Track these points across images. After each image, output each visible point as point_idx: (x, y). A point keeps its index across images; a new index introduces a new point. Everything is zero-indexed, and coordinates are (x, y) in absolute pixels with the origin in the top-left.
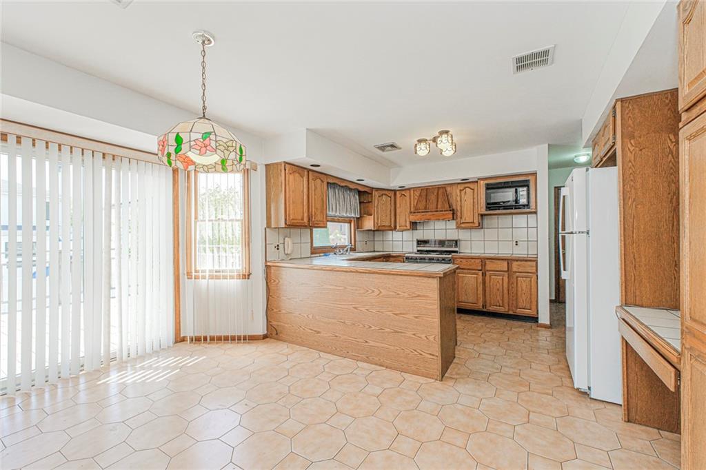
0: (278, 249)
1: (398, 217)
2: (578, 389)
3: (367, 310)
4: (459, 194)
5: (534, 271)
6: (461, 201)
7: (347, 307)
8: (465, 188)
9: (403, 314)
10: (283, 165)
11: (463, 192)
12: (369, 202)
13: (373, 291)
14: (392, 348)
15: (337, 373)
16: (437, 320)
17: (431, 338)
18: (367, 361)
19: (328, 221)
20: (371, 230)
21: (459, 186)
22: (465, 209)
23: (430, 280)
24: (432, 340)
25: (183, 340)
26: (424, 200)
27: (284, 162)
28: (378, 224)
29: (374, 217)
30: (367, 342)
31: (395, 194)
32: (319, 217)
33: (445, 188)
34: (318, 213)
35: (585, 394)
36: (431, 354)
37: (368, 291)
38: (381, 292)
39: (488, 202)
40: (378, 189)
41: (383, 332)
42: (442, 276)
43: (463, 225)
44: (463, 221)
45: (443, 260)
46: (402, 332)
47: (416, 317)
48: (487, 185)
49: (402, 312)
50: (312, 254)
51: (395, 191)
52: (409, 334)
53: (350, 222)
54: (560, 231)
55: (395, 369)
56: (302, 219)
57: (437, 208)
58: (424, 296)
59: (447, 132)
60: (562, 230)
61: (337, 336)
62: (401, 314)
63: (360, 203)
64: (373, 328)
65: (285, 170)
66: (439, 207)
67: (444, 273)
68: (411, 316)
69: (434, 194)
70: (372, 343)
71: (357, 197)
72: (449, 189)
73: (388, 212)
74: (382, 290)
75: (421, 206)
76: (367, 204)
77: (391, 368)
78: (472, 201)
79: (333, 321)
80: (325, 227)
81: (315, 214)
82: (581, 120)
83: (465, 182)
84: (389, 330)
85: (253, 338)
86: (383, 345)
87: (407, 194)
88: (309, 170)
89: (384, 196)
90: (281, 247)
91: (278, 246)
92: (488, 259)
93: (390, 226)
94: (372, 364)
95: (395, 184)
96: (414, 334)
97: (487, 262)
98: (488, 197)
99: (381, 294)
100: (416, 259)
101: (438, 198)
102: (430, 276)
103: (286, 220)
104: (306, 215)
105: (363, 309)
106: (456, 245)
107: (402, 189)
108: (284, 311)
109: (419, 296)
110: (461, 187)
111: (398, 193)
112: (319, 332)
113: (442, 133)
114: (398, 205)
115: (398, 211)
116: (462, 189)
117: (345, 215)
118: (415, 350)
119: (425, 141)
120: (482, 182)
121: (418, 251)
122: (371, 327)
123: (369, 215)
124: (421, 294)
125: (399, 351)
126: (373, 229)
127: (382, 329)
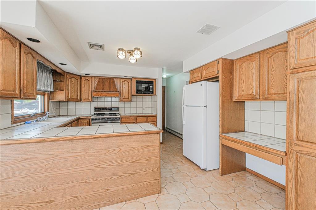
1: (82, 93)
2: (203, 169)
4: (121, 83)
5: (156, 121)
6: (122, 87)
7: (89, 168)
8: (125, 81)
11: (124, 83)
12: (61, 81)
13: (114, 150)
14: (130, 186)
17: (155, 170)
19: (38, 94)
21: (121, 79)
22: (124, 92)
26: (102, 85)
28: (68, 97)
30: (108, 190)
31: (81, 78)
32: (30, 90)
33: (113, 79)
34: (30, 86)
35: (205, 170)
36: (155, 180)
37: (109, 151)
38: (120, 149)
39: (137, 89)
40: (68, 73)
43: (123, 100)
44: (123, 98)
45: (116, 119)
46: (136, 173)
47: (146, 160)
48: (137, 81)
49: (137, 160)
50: (12, 123)
51: (81, 77)
52: (142, 172)
53: (44, 95)
54: (183, 105)
55: (132, 199)
56: (14, 91)
57: (110, 90)
59: (138, 49)
60: (184, 105)
62: (136, 161)
64: (114, 177)
66: (111, 89)
68: (143, 161)
69: (107, 82)
70: (113, 189)
71: (52, 76)
72: (115, 80)
73: (76, 90)
74: (121, 148)
75: (100, 88)
76: (59, 83)
77: (129, 200)
78: (128, 88)
79: (73, 184)
80: (35, 99)
81: (27, 86)
82: (183, 62)
83: (125, 79)
84: (127, 175)
87: (90, 79)
88: (20, 43)
89: (73, 78)
92: (138, 117)
93: (77, 99)
95: (83, 72)
96: (145, 171)
97: (137, 118)
98: (137, 87)
99: (121, 151)
100: (99, 119)
101: (110, 84)
102: (156, 133)
104: (17, 87)
105: (105, 166)
106: (118, 110)
107: (88, 76)
110: (123, 80)
111: (83, 77)
113: (135, 49)
114: (83, 85)
115: (83, 89)
116: (123, 81)
117: (43, 89)
118: (145, 181)
119: (122, 50)
120: (134, 79)
121: (95, 114)
122: (112, 177)
123: (61, 90)
124: (149, 145)
125: (134, 186)
126: (64, 101)
127: (121, 176)
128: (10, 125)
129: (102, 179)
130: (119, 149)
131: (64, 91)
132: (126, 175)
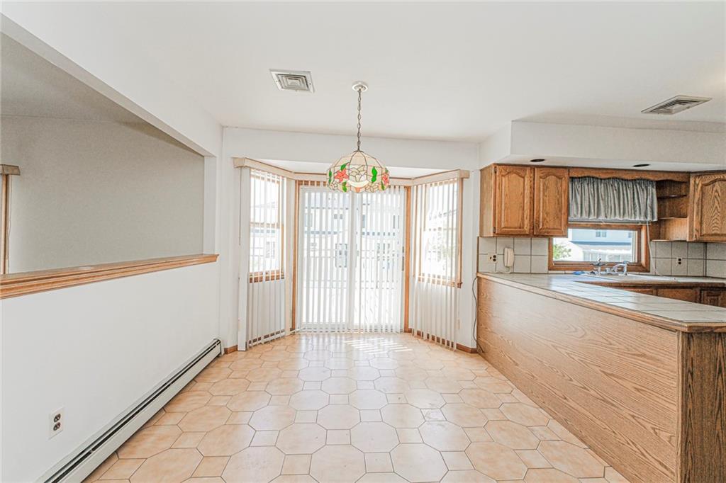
0: (494, 260)
3: (568, 354)
7: (545, 342)
9: (617, 377)
10: (493, 167)
12: (681, 196)
13: (576, 330)
14: (598, 422)
15: (509, 417)
16: (675, 408)
17: (664, 436)
18: (564, 423)
20: (685, 241)
23: (666, 334)
24: (666, 440)
25: (410, 331)
27: (494, 164)
28: (700, 232)
29: (692, 221)
30: (565, 399)
34: (550, 219)
36: (660, 463)
37: (569, 327)
38: (586, 334)
40: (703, 174)
41: (587, 395)
42: (686, 330)
46: (613, 405)
47: (638, 390)
49: (615, 373)
50: (549, 269)
52: (625, 412)
53: (639, 229)
56: (521, 227)
58: (652, 358)
61: (533, 376)
63: (659, 199)
64: (575, 382)
65: (496, 172)
67: (690, 327)
68: (629, 385)
70: (573, 404)
74: (588, 332)
76: (678, 200)
81: (544, 219)
84: (595, 394)
85: (461, 349)
86: (587, 413)
88: (533, 168)
89: (717, 183)
90: (499, 258)
91: (495, 256)
94: (571, 431)
96: (633, 417)
99: (587, 338)
102: (664, 327)
103: (495, 228)
104: (527, 222)
105: (563, 351)
108: (489, 329)
109: (643, 355)
112: (517, 365)
117: (619, 219)
118: (634, 444)
122: (571, 380)
123: (680, 217)
124: (647, 353)
125: (606, 431)
126: (688, 240)
127: (585, 388)
128: (546, 270)
129: (560, 373)
130: (584, 333)
131: (688, 218)
132: (592, 392)
